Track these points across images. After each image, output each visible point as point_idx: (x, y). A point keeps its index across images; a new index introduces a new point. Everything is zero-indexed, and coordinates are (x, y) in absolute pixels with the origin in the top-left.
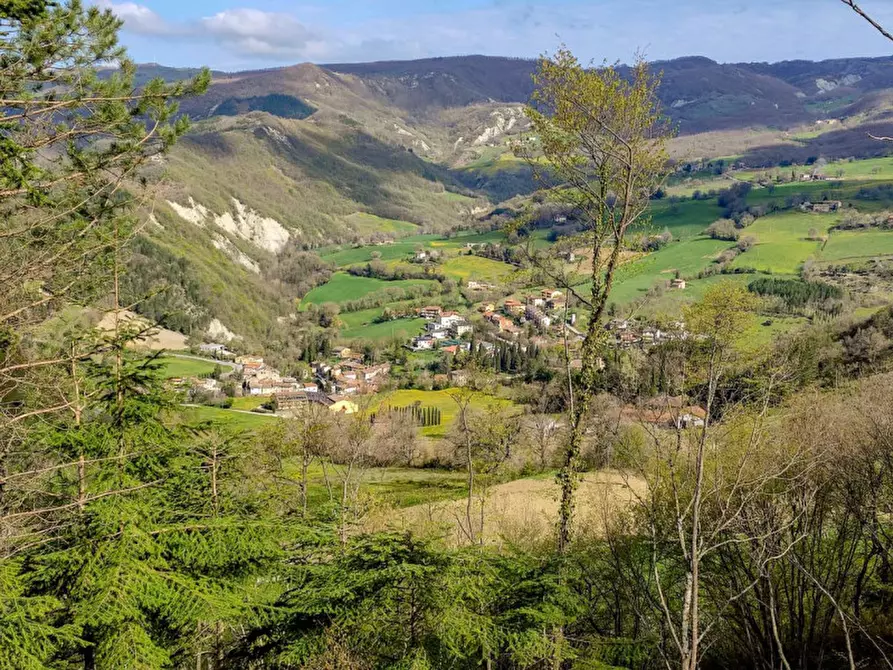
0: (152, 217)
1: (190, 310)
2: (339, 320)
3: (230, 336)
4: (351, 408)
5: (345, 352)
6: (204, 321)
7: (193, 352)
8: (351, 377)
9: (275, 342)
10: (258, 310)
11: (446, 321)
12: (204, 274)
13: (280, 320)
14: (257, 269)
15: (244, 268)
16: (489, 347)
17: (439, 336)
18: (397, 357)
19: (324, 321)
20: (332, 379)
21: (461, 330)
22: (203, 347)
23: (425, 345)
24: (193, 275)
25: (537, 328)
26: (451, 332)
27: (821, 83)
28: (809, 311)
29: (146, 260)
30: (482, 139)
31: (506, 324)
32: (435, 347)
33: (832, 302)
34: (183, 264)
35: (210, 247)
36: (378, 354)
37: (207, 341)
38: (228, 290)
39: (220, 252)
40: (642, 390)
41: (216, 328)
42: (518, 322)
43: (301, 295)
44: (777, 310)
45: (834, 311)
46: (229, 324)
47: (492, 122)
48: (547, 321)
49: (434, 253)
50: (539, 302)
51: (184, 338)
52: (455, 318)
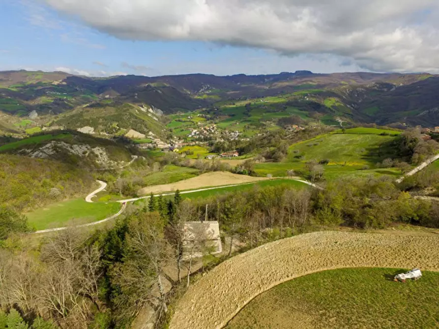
0: (137, 111)
1: (145, 130)
2: (174, 131)
3: (153, 135)
4: (178, 150)
5: (175, 137)
6: (148, 132)
7: (146, 138)
8: (177, 142)
9: (162, 136)
10: (158, 129)
11: (194, 131)
12: (148, 123)
13: (162, 131)
14: (157, 120)
15: (154, 120)
16: (202, 137)
17: (193, 134)
18: (185, 138)
19: (171, 131)
20: (173, 143)
21: (197, 133)
22: (148, 137)
23: (190, 136)
24: (145, 123)
25: (211, 133)
26: (195, 133)
27: (266, 80)
28: (260, 128)
29: (136, 120)
30: (200, 91)
31: (205, 132)
32: (192, 136)
33: (264, 127)
34: (143, 121)
35: (148, 116)
36: (182, 138)
37: (149, 136)
38: (152, 125)
39: (150, 117)
40: (228, 150)
41: (151, 133)
42: (208, 131)
43: (166, 126)
44: (254, 129)
45: (265, 129)
46: (153, 132)
47: (202, 88)
48: (213, 131)
49: (192, 117)
50: (211, 127)
51: (144, 135)
52: (196, 130)
